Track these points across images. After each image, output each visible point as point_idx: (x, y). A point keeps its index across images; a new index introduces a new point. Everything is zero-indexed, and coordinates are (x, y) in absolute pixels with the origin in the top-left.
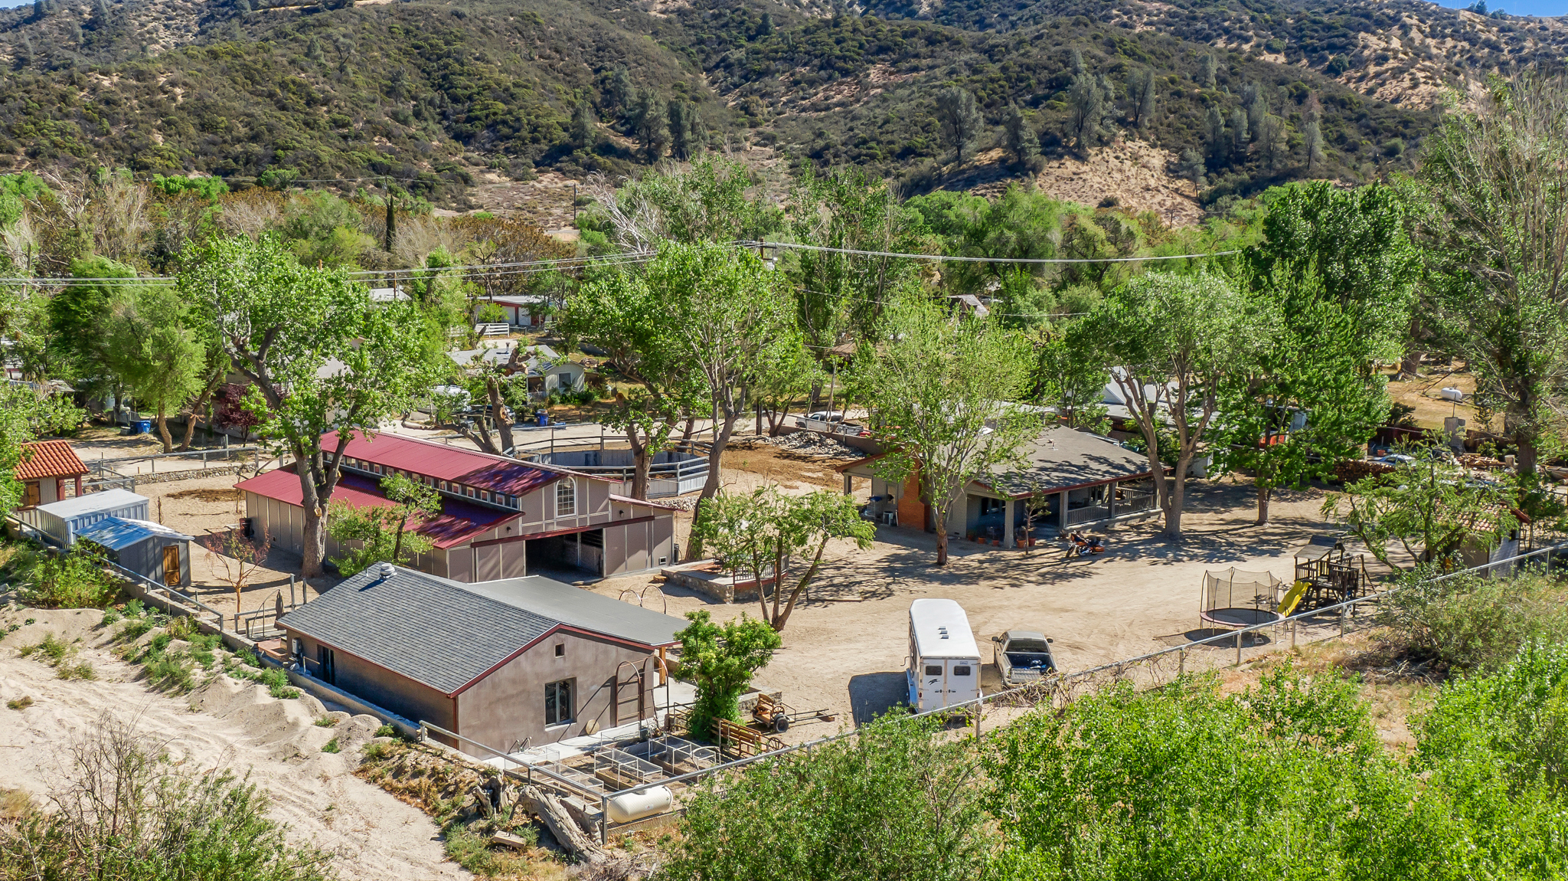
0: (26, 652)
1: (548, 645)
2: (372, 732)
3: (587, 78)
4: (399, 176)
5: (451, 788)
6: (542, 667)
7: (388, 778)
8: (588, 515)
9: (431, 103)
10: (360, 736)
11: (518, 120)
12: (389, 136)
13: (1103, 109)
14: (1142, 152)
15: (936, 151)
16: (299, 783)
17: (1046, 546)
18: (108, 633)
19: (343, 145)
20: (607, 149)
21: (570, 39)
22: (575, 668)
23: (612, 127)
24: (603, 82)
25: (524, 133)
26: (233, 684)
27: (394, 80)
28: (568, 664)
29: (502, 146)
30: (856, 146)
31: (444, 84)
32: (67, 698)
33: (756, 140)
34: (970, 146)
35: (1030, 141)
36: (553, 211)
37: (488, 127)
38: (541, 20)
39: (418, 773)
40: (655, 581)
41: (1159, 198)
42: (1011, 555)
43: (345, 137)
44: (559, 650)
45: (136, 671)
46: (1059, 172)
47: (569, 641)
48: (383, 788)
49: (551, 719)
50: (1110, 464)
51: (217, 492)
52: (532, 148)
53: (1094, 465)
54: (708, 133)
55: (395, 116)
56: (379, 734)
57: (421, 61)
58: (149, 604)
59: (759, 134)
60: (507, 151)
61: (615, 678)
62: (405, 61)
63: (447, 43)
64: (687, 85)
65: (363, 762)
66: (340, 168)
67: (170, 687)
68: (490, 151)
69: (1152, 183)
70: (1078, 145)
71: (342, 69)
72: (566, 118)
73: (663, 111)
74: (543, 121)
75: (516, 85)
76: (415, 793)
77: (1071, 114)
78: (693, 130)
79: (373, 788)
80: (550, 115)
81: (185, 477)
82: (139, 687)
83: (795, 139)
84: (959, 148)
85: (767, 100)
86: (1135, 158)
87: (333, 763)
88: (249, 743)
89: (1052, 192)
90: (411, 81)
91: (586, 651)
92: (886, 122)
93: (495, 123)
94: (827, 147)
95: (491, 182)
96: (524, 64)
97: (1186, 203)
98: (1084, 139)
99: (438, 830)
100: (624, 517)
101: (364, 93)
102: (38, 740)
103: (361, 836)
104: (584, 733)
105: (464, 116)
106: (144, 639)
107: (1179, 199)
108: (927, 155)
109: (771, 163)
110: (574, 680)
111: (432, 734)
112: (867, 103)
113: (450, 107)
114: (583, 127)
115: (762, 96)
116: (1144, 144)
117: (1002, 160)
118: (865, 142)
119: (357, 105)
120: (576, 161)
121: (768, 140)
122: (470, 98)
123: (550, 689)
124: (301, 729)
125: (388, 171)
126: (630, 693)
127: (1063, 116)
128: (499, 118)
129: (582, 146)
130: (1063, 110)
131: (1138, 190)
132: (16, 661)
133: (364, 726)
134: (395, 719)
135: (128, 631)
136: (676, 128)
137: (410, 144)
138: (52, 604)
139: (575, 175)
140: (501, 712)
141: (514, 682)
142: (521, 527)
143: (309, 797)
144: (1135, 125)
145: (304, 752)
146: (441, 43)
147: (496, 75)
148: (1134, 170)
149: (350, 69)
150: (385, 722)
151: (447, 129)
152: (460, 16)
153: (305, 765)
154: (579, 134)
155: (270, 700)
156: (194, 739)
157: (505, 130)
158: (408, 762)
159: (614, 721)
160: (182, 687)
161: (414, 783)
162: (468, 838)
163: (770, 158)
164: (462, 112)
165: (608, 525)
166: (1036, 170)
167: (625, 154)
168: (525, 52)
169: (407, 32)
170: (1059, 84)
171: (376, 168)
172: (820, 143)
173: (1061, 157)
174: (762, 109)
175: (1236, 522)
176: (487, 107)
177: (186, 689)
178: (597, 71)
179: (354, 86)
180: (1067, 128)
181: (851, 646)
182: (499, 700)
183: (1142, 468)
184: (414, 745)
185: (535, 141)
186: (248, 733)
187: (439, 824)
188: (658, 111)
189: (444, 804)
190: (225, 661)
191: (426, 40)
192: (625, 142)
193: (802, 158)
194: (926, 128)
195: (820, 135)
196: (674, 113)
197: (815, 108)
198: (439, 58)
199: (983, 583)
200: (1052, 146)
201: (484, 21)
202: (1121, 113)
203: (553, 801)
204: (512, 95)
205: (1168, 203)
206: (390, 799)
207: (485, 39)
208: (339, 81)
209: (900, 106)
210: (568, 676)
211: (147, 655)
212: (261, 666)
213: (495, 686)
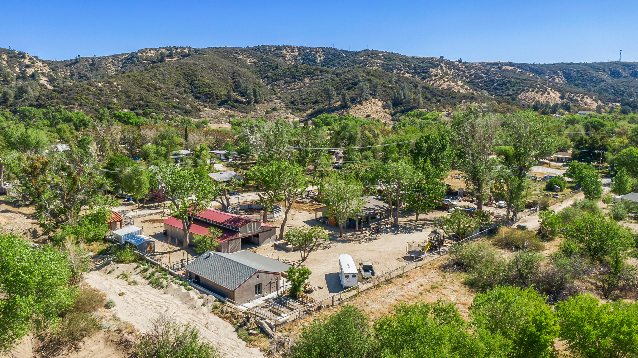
0: (118, 277)
1: (255, 276)
2: (213, 300)
3: (230, 81)
4: (181, 109)
5: (236, 317)
6: (254, 281)
7: (219, 314)
8: (256, 231)
9: (189, 88)
10: (210, 302)
11: (212, 93)
12: (178, 98)
13: (367, 91)
14: (376, 102)
15: (324, 101)
16: (198, 316)
17: (365, 230)
18: (139, 270)
19: (165, 101)
20: (237, 101)
21: (225, 71)
23: (237, 94)
24: (235, 82)
25: (214, 97)
26: (175, 286)
27: (178, 82)
28: (260, 280)
29: (208, 100)
30: (303, 100)
31: (192, 83)
32: (132, 291)
33: (277, 98)
34: (333, 101)
35: (348, 100)
36: (223, 118)
37: (204, 95)
38: (217, 65)
39: (227, 313)
40: (272, 246)
41: (381, 114)
42: (358, 233)
43: (166, 99)
44: (258, 277)
45: (148, 281)
46: (355, 108)
47: (260, 274)
48: (218, 316)
49: (256, 293)
50: (380, 207)
51: (154, 220)
52: (216, 101)
53: (376, 208)
54: (263, 96)
55: (179, 93)
56: (215, 301)
57: (185, 77)
58: (148, 261)
59: (277, 96)
60: (210, 102)
61: (271, 282)
62: (181, 77)
63: (192, 72)
64: (257, 83)
65: (212, 309)
66: (165, 108)
67: (158, 287)
68: (205, 102)
69: (379, 110)
70: (360, 100)
71: (164, 80)
72: (226, 92)
73: (252, 91)
74: (219, 94)
75: (211, 84)
76: (227, 318)
77: (358, 92)
78: (259, 96)
79: (216, 317)
80: (221, 92)
81: (145, 216)
82: (149, 287)
83: (286, 98)
84: (330, 102)
85: (278, 87)
86: (375, 104)
87: (205, 309)
88: (182, 303)
89: (354, 113)
90: (183, 82)
91: (264, 276)
92: (310, 94)
93: (206, 94)
94: (295, 100)
95: (206, 111)
96: (213, 77)
97: (388, 115)
98: (362, 99)
99: (235, 329)
100: (265, 230)
101: (170, 86)
102: (129, 305)
103: (216, 332)
104: (264, 296)
105: (198, 92)
106: (148, 272)
107: (386, 114)
108: (321, 103)
109: (280, 105)
111: (228, 301)
112: (305, 88)
113: (194, 89)
114: (230, 95)
115: (277, 86)
116: (377, 100)
117: (341, 105)
118: (305, 99)
119: (169, 89)
120: (229, 104)
121: (279, 98)
122: (199, 87)
123: (256, 286)
124: (195, 300)
125: (178, 108)
126: (274, 285)
127: (356, 93)
128: (207, 93)
129: (230, 100)
130: (356, 91)
131: (376, 112)
132: (116, 279)
133: (211, 299)
134: (219, 297)
135: (144, 270)
136: (255, 95)
137: (184, 100)
138: (122, 262)
139: (228, 108)
140: (244, 293)
141: (247, 286)
142: (240, 235)
143: (201, 320)
144: (375, 95)
145: (197, 307)
146: (191, 72)
147: (206, 81)
148: (374, 107)
149: (166, 79)
150: (216, 298)
151: (193, 95)
152: (195, 64)
153: (198, 310)
154: (229, 97)
155: (186, 291)
156: (168, 303)
157: (209, 96)
158: (224, 310)
159: (271, 292)
160: (161, 287)
161: (226, 315)
162: (242, 331)
163: (280, 103)
164: (197, 91)
165: (260, 233)
166: (350, 107)
167: (241, 102)
168: (214, 74)
169: (181, 69)
170: (355, 84)
171: (175, 107)
172: (293, 99)
173: (356, 104)
174: (277, 90)
175: (410, 220)
176: (204, 90)
177: (162, 287)
178: (233, 79)
179: (168, 84)
180: (357, 96)
181: (323, 264)
182: (244, 291)
183: (388, 208)
184: (225, 304)
185: (217, 99)
186: (181, 300)
187: (235, 327)
188: (250, 91)
189: (235, 322)
190: (171, 279)
191: (186, 71)
192: (242, 99)
193: (289, 103)
194: (321, 95)
195: (293, 97)
196: (254, 92)
197: (291, 89)
198: (190, 76)
199: (352, 242)
200: (354, 101)
201: (202, 66)
202: (371, 92)
203: (263, 321)
204: (211, 86)
205: (383, 116)
206: (221, 320)
207: (202, 71)
208: (163, 83)
209: (314, 89)
210: (260, 283)
211: (150, 277)
212: (181, 280)
213: (243, 288)
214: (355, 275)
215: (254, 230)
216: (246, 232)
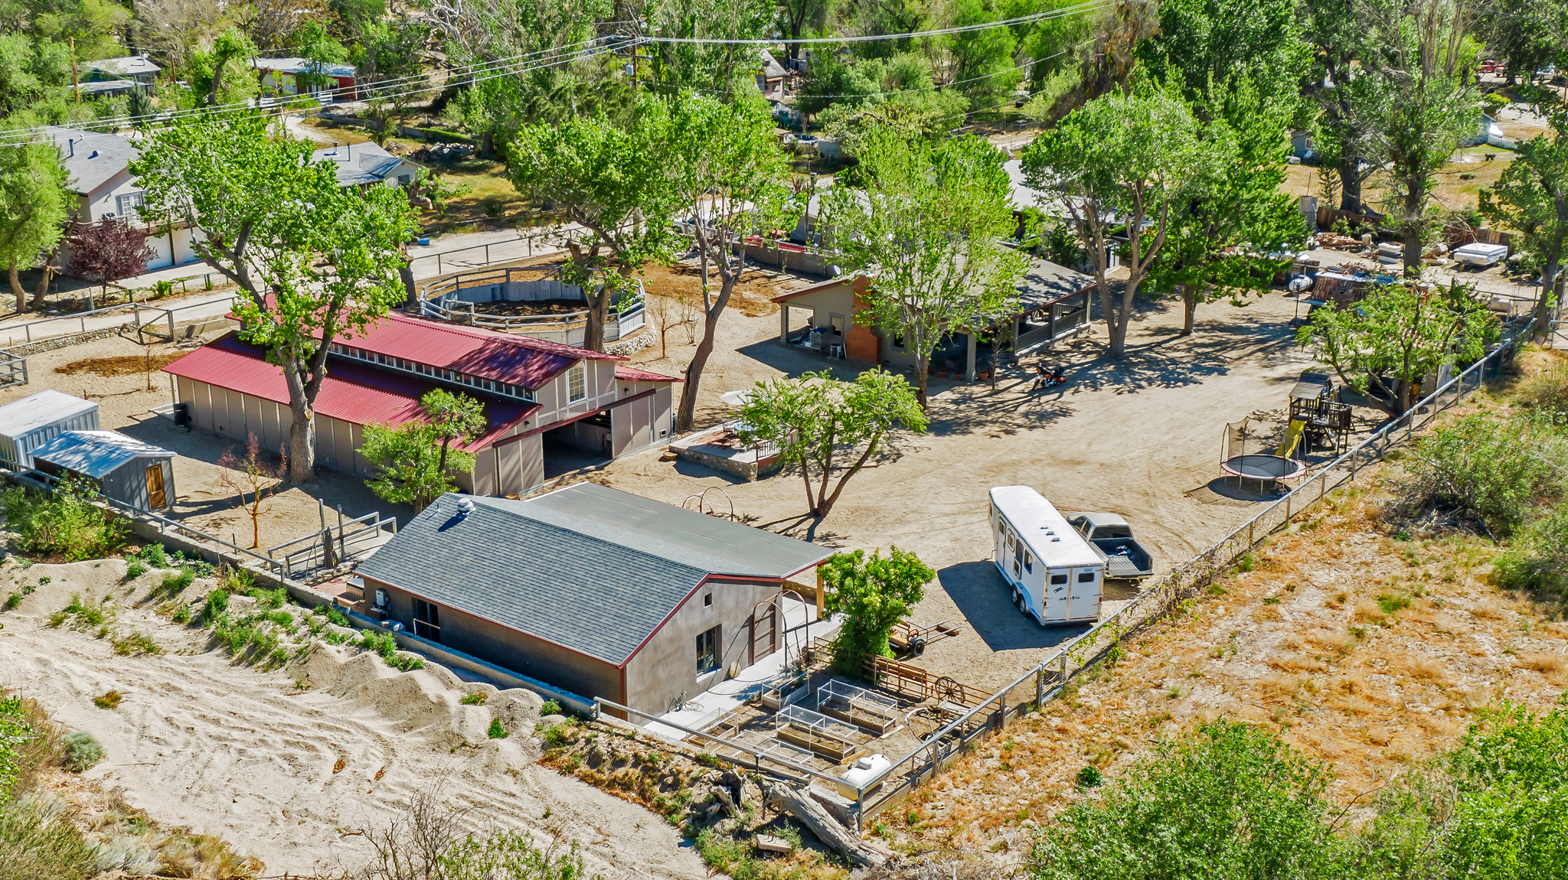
0: (56, 623)
1: (698, 598)
2: (537, 710)
5: (670, 780)
6: (694, 619)
7: (584, 768)
8: (597, 398)
10: (525, 716)
16: (489, 781)
18: (142, 587)
22: (720, 615)
26: (339, 654)
28: (715, 612)
32: (147, 683)
39: (619, 763)
40: (664, 459)
42: (978, 390)
44: (708, 600)
45: (202, 636)
47: (716, 588)
48: (582, 779)
49: (701, 669)
50: (1046, 284)
53: (1032, 285)
56: (545, 713)
58: (171, 547)
61: (753, 616)
65: (544, 747)
67: (258, 658)
76: (626, 786)
79: (571, 781)
81: (65, 345)
82: (214, 660)
87: (509, 749)
88: (395, 728)
91: (726, 595)
99: (676, 832)
100: (629, 394)
104: (729, 677)
106: (188, 595)
110: (719, 627)
111: (605, 709)
123: (700, 640)
124: (453, 710)
126: (763, 629)
132: (51, 632)
133: (524, 703)
134: (555, 692)
135: (166, 585)
138: (50, 554)
140: (661, 673)
141: (671, 640)
142: (538, 419)
143: (512, 800)
145: (471, 740)
150: (546, 698)
153: (484, 757)
155: (394, 673)
156: (330, 728)
158: (602, 749)
159: (752, 662)
160: (274, 658)
161: (620, 772)
162: (717, 838)
165: (615, 404)
177: (278, 660)
182: (659, 662)
184: (593, 724)
186: (385, 715)
187: (675, 824)
189: (668, 798)
190: (306, 621)
199: (978, 430)
203: (803, 796)
206: (598, 795)
210: (714, 624)
211: (206, 616)
212: (353, 625)
213: (655, 649)
214: (1093, 570)
215: (592, 394)
216: (563, 403)
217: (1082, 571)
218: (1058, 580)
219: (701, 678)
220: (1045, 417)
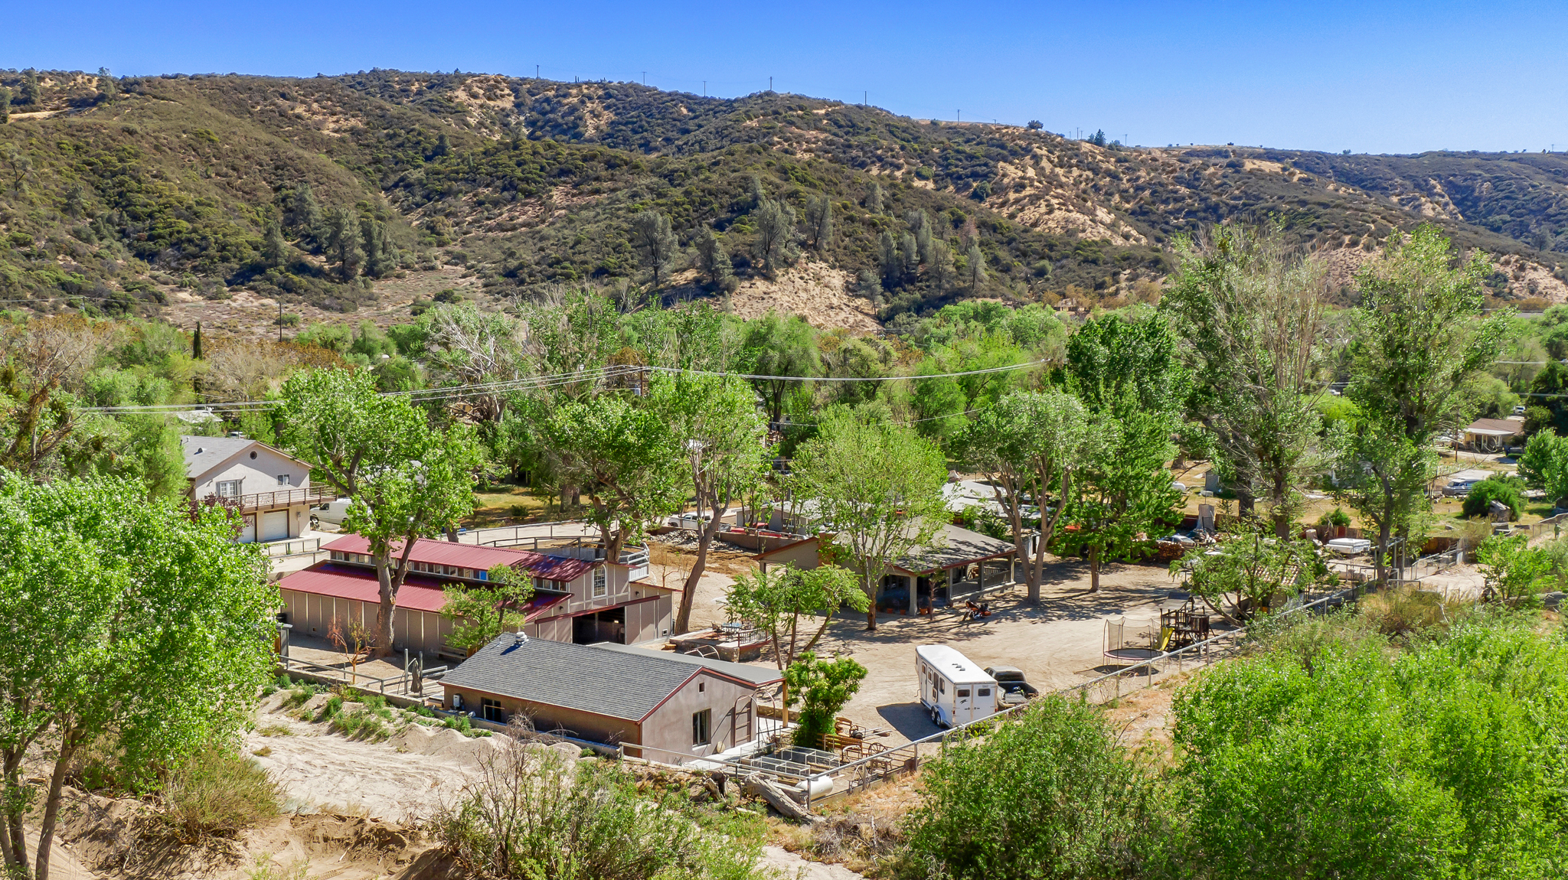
1: (694, 684)
2: (577, 754)
3: (267, 196)
4: (94, 294)
5: (674, 785)
6: (690, 701)
8: (615, 596)
9: (109, 220)
10: (568, 758)
11: (204, 238)
12: (73, 254)
13: (790, 232)
14: (824, 273)
15: (629, 270)
17: (942, 613)
18: (275, 701)
19: (28, 264)
20: (301, 268)
21: (247, 158)
22: (710, 701)
23: (297, 245)
24: (284, 200)
25: (212, 251)
26: (427, 731)
27: (70, 197)
28: (706, 699)
29: (189, 265)
30: (550, 266)
31: (121, 201)
32: (288, 748)
33: (447, 258)
34: (667, 267)
35: (723, 263)
36: (254, 330)
37: (172, 245)
38: (216, 138)
39: (638, 779)
40: (667, 648)
41: (842, 315)
43: (28, 256)
44: (701, 688)
45: (325, 727)
46: (750, 292)
47: (708, 680)
49: (695, 741)
50: (976, 547)
52: (221, 267)
54: (397, 251)
55: (77, 234)
56: (582, 756)
57: (95, 178)
58: (295, 677)
59: (448, 253)
60: (195, 269)
61: (734, 709)
62: (77, 177)
63: (121, 160)
64: (371, 204)
66: (30, 288)
67: (368, 736)
68: (176, 270)
69: (835, 301)
70: (767, 266)
71: (17, 186)
72: (256, 236)
73: (357, 230)
74: (231, 240)
75: (198, 203)
77: (758, 237)
78: (384, 251)
80: (237, 233)
82: (335, 739)
83: (485, 258)
84: (656, 269)
85: (451, 221)
86: (818, 279)
89: (745, 311)
90: (87, 198)
91: (715, 689)
92: (578, 242)
93: (180, 242)
94: (521, 266)
95: (184, 301)
96: (203, 182)
97: (867, 320)
98: (771, 260)
100: (640, 597)
101: (43, 211)
102: (309, 775)
104: (716, 752)
105: (146, 234)
106: (310, 704)
107: (860, 317)
108: (620, 275)
109: (466, 282)
110: (709, 710)
111: (625, 753)
112: (553, 223)
113: (130, 225)
114: (276, 246)
115: (447, 216)
116: (824, 265)
117: (697, 281)
118: (558, 262)
119: (37, 222)
120: (270, 280)
121: (458, 259)
122: (151, 216)
123: (695, 717)
125: (79, 290)
126: (742, 720)
127: (749, 239)
128: (184, 236)
129: (275, 265)
130: (749, 233)
131: (823, 308)
133: (566, 751)
134: (593, 745)
135: (292, 700)
136: (369, 248)
137: (96, 263)
139: (270, 294)
140: (667, 736)
141: (675, 712)
142: (572, 606)
144: (816, 247)
146: (114, 160)
147: (177, 193)
148: (818, 290)
149: (25, 186)
150: (582, 747)
151: (129, 245)
152: (131, 132)
154: (271, 254)
155: (470, 740)
156: (425, 769)
157: (191, 249)
159: (733, 745)
160: (379, 735)
163: (464, 276)
164: (144, 230)
165: (628, 603)
166: (730, 289)
167: (318, 273)
168: (201, 169)
169: (77, 148)
170: (742, 209)
171: (66, 287)
172: (513, 263)
173: (751, 277)
174: (448, 229)
175: (1073, 590)
176: (170, 225)
177: (383, 737)
178: (277, 189)
179: (32, 203)
180: (755, 251)
182: (665, 726)
184: (619, 761)
185: (224, 259)
186: (465, 763)
188: (352, 230)
190: (402, 715)
191: (98, 156)
192: (317, 261)
193: (496, 277)
194: (617, 249)
195: (512, 255)
196: (367, 233)
197: (501, 228)
198: (114, 174)
199: (916, 641)
200: (743, 266)
201: (156, 138)
202: (803, 236)
204: (195, 213)
205: (851, 320)
207: (159, 156)
208: (16, 198)
209: (588, 227)
210: (706, 707)
211: (327, 713)
212: (436, 716)
213: (664, 716)
214: (989, 687)
215: (610, 593)
216: (589, 597)
217: (981, 687)
218: (963, 693)
219: (696, 748)
220: (970, 635)
